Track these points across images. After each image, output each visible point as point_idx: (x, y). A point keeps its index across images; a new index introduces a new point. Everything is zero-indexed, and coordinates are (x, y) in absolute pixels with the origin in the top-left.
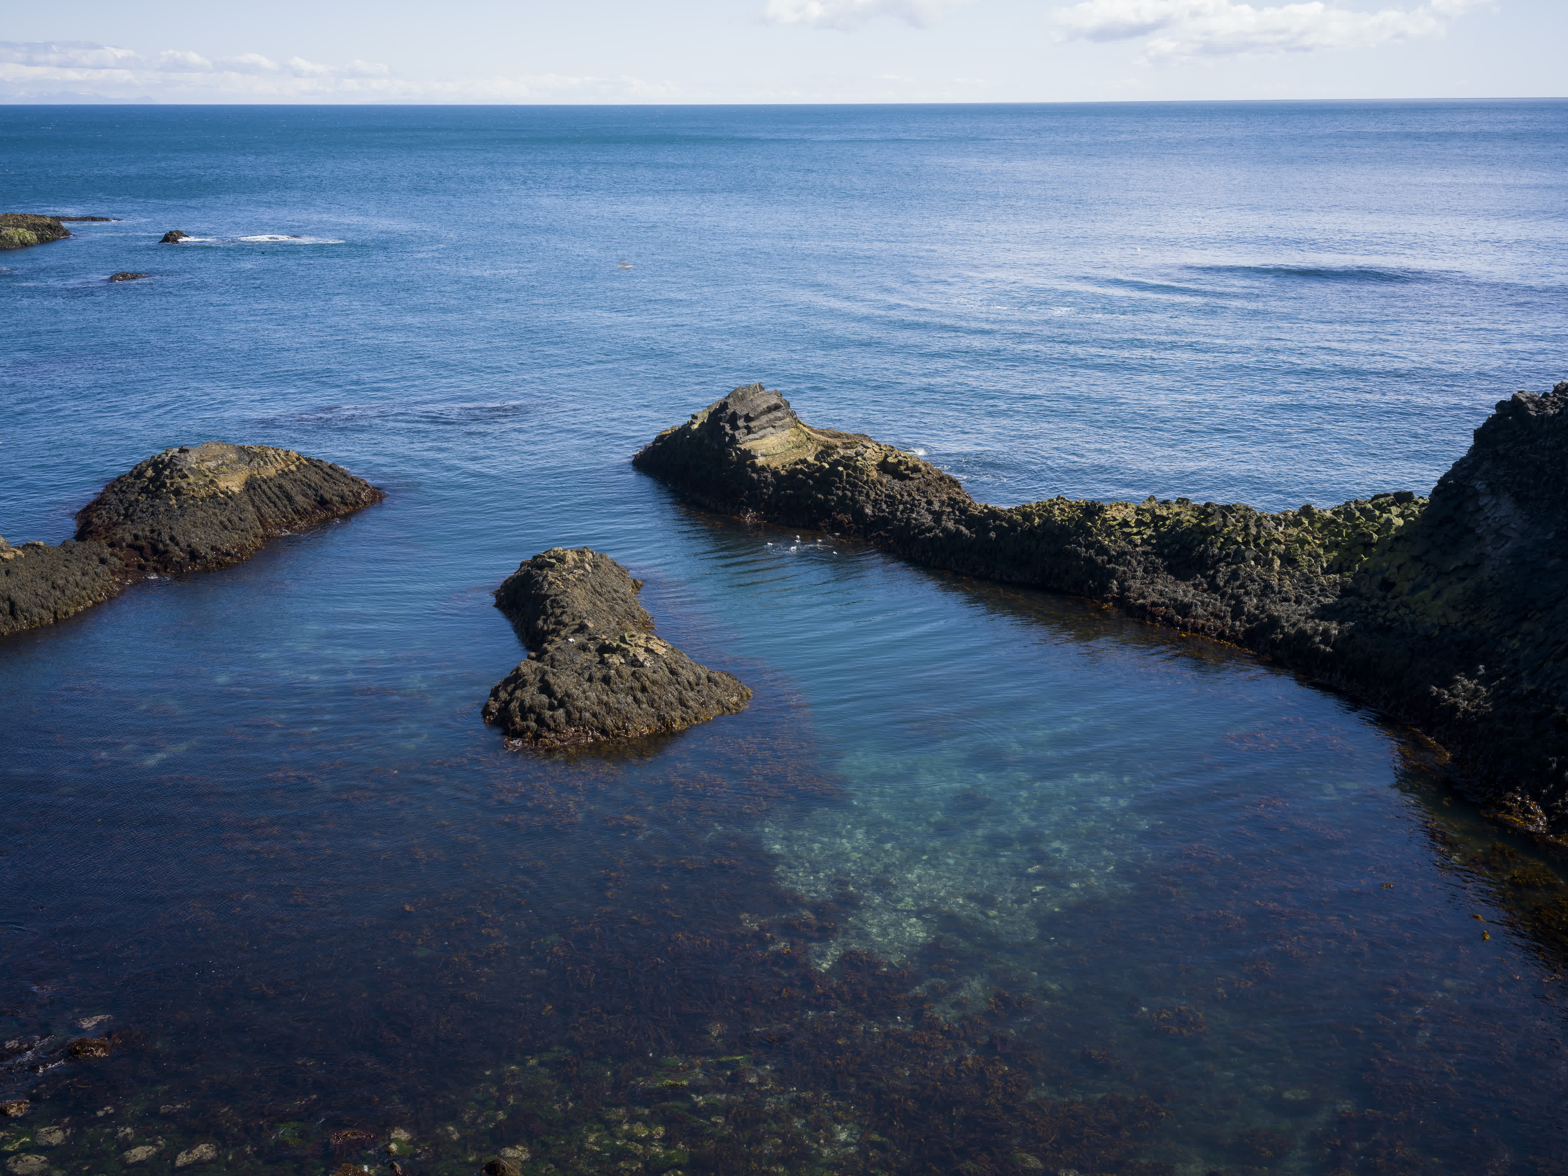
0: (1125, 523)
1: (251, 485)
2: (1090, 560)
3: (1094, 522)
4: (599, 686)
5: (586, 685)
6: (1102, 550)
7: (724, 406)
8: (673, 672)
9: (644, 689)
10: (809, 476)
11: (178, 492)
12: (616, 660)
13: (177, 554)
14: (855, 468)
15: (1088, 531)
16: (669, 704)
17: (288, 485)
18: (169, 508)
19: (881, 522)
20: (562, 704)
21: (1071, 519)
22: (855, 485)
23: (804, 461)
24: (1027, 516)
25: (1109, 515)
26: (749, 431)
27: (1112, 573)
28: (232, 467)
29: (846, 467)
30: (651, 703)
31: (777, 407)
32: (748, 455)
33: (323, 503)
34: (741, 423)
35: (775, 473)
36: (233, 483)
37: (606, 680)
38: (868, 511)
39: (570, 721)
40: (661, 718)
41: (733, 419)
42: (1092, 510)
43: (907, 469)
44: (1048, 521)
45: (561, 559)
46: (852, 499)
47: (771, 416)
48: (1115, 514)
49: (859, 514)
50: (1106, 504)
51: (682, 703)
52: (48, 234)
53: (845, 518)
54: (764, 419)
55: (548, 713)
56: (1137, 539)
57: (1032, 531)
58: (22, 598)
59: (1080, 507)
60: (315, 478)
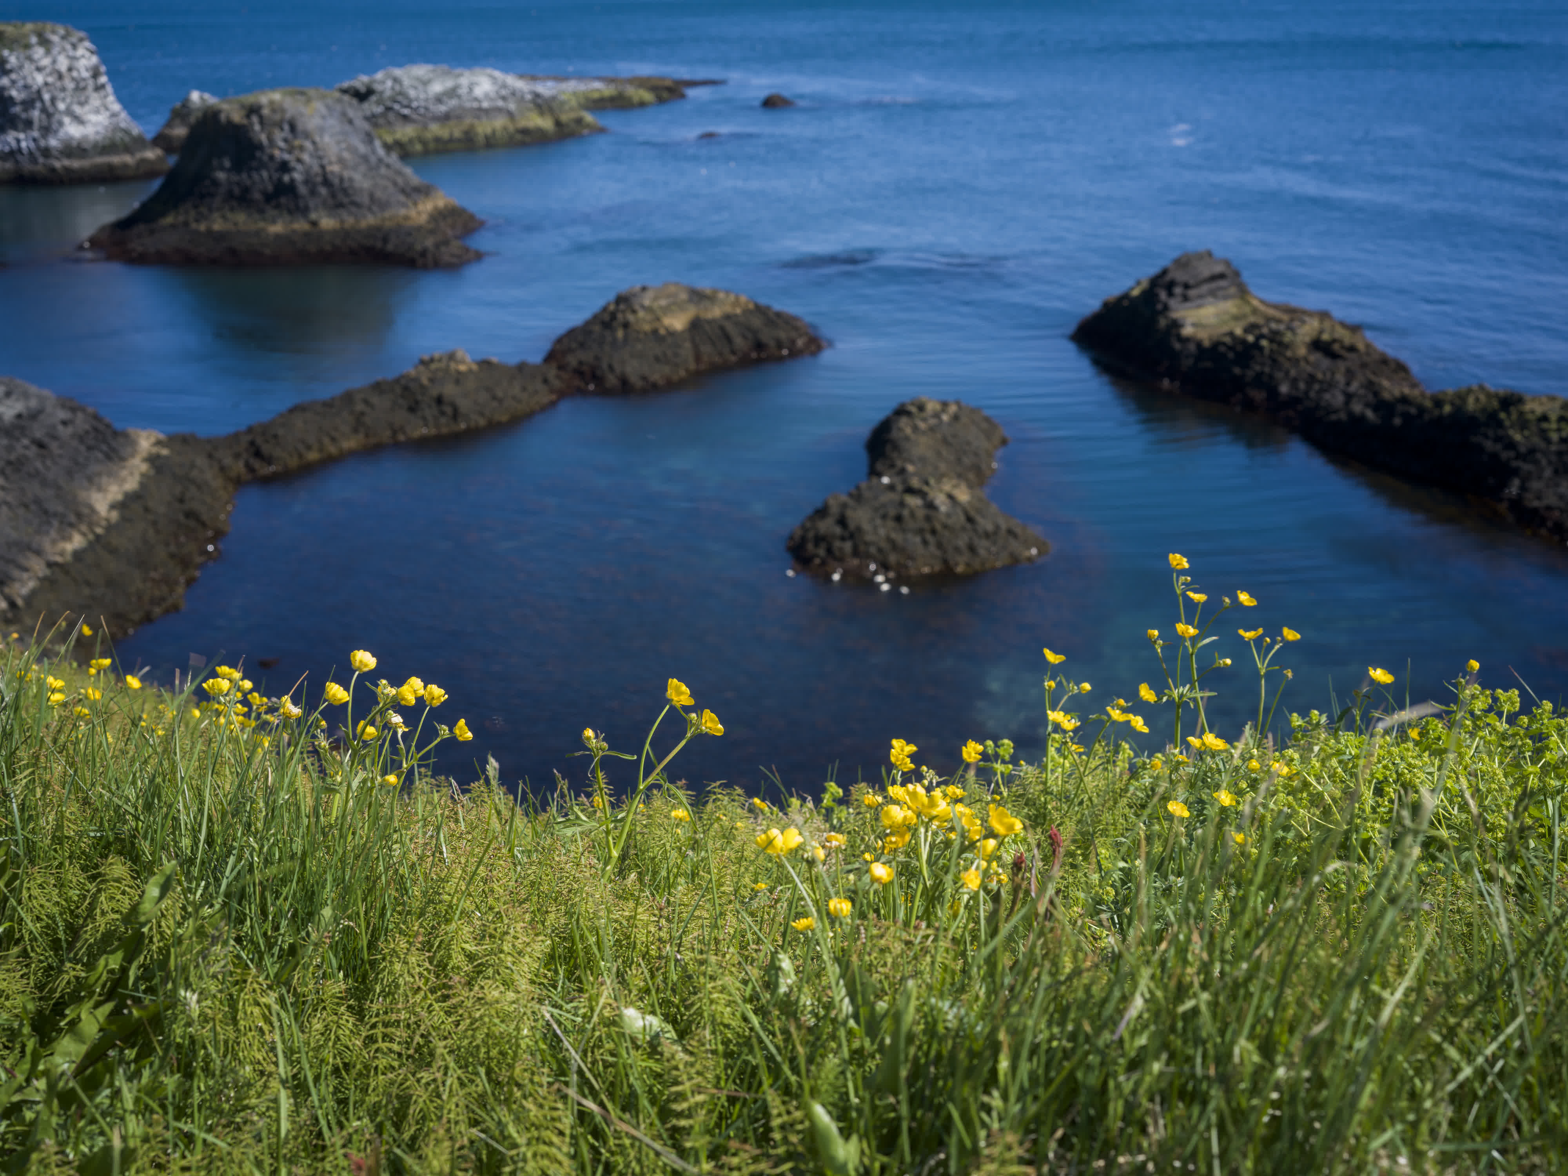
0: (1544, 418)
1: (695, 325)
2: (1494, 456)
3: (1509, 414)
4: (891, 524)
5: (878, 522)
6: (1511, 445)
7: (1165, 272)
8: (970, 519)
9: (934, 532)
10: (1230, 348)
11: (626, 325)
12: (914, 502)
13: (612, 380)
14: (1281, 344)
15: (1500, 424)
16: (957, 550)
17: (730, 327)
18: (615, 340)
19: (1293, 401)
20: (852, 536)
21: (1484, 410)
22: (1274, 361)
23: (1231, 334)
24: (1438, 403)
25: (1528, 407)
26: (1186, 298)
27: (1515, 472)
28: (680, 306)
29: (1271, 341)
30: (940, 545)
31: (1222, 276)
32: (1176, 325)
33: (759, 346)
34: (1178, 290)
35: (1199, 344)
36: (677, 322)
37: (899, 519)
38: (1284, 389)
39: (856, 553)
40: (945, 562)
41: (1170, 287)
42: (1510, 401)
43: (1343, 347)
44: (1459, 410)
45: (921, 408)
46: (1271, 377)
47: (1214, 285)
48: (1534, 407)
49: (1272, 391)
50: (1527, 397)
51: (972, 549)
52: (665, 95)
53: (1259, 395)
54: (1205, 288)
55: (837, 544)
56: (1554, 436)
57: (1441, 418)
58: (464, 405)
59: (1497, 395)
60: (757, 322)
